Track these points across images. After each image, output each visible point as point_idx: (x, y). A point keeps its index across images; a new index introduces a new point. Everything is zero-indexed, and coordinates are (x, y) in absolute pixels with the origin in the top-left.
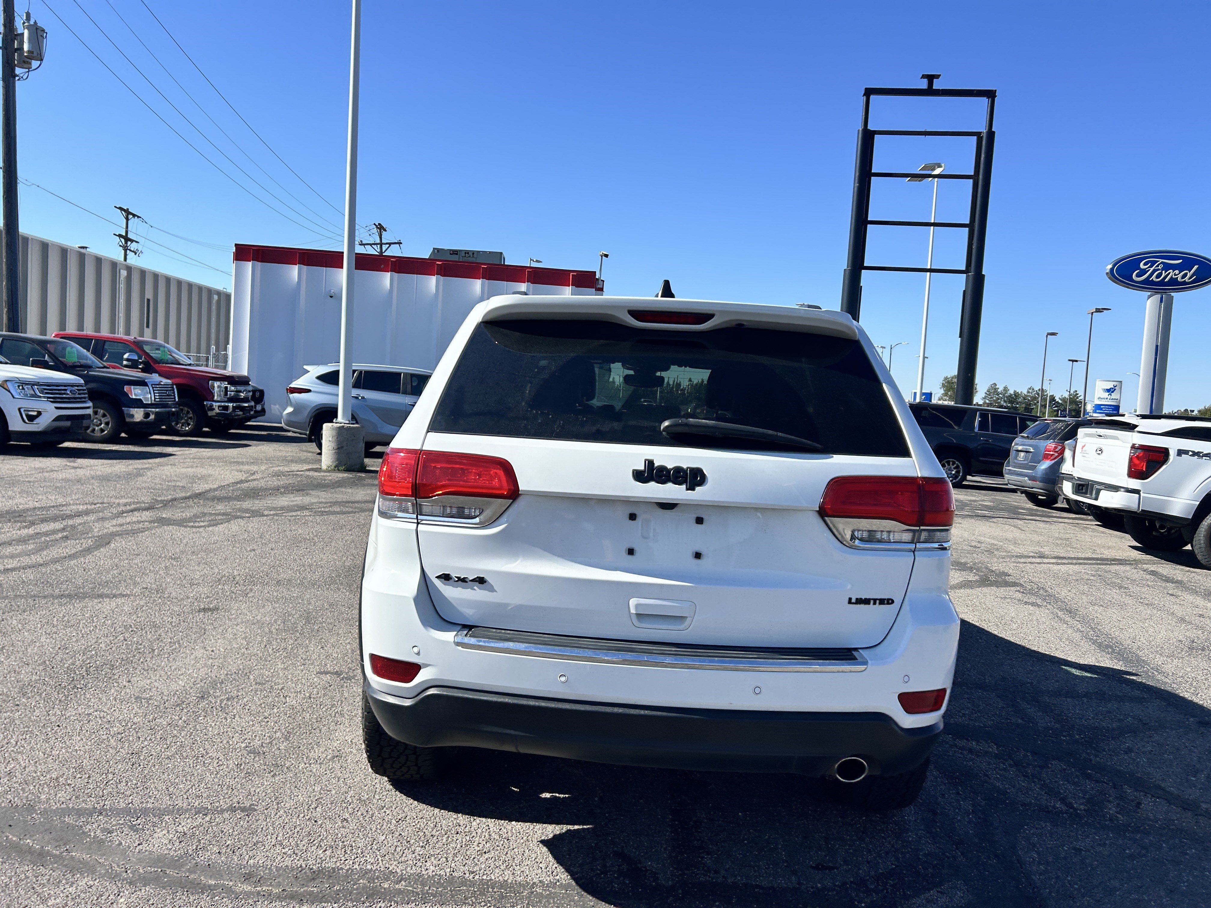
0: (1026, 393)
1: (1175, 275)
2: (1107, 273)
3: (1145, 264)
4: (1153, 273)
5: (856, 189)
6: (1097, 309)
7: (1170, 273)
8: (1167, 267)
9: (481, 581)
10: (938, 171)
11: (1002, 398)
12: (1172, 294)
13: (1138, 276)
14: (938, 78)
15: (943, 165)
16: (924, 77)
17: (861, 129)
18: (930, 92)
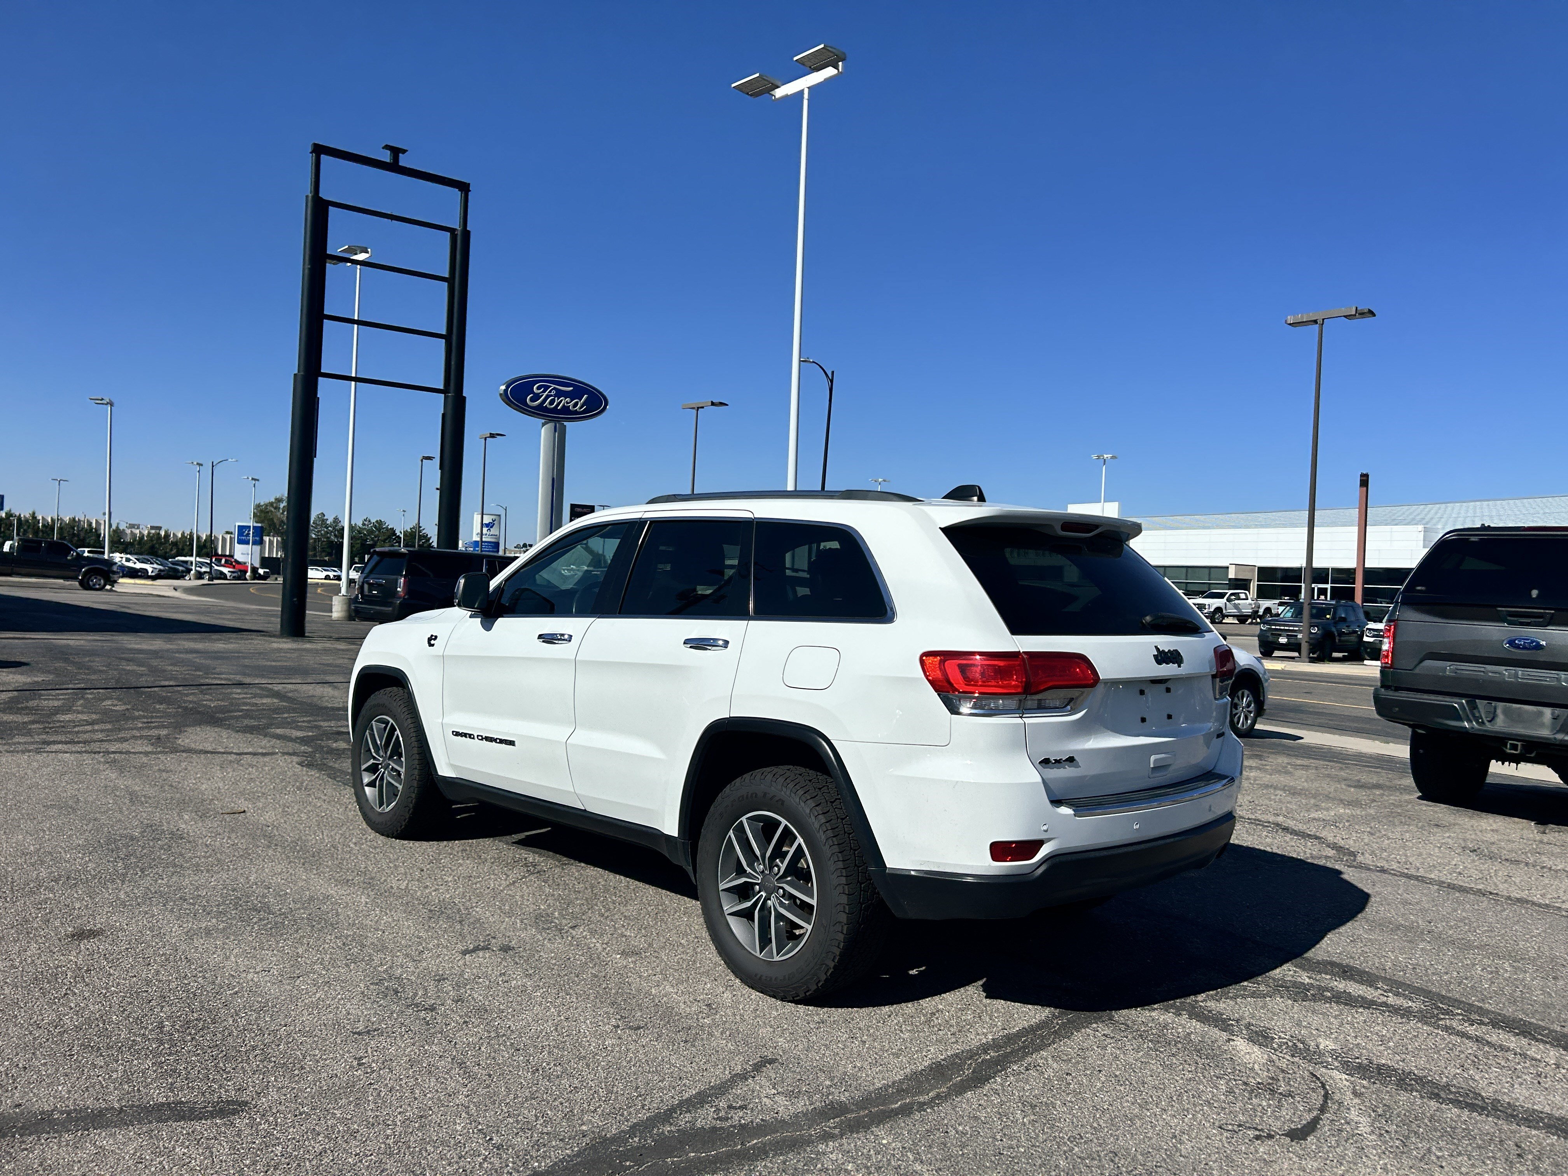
0: (361, 526)
1: (567, 403)
2: (501, 395)
3: (538, 388)
4: (546, 397)
5: (307, 271)
6: (491, 434)
7: (562, 401)
8: (559, 394)
9: (1071, 760)
10: (361, 257)
11: (332, 532)
12: (565, 423)
13: (532, 400)
14: (403, 153)
15: (369, 250)
16: (387, 147)
17: (310, 195)
18: (394, 167)
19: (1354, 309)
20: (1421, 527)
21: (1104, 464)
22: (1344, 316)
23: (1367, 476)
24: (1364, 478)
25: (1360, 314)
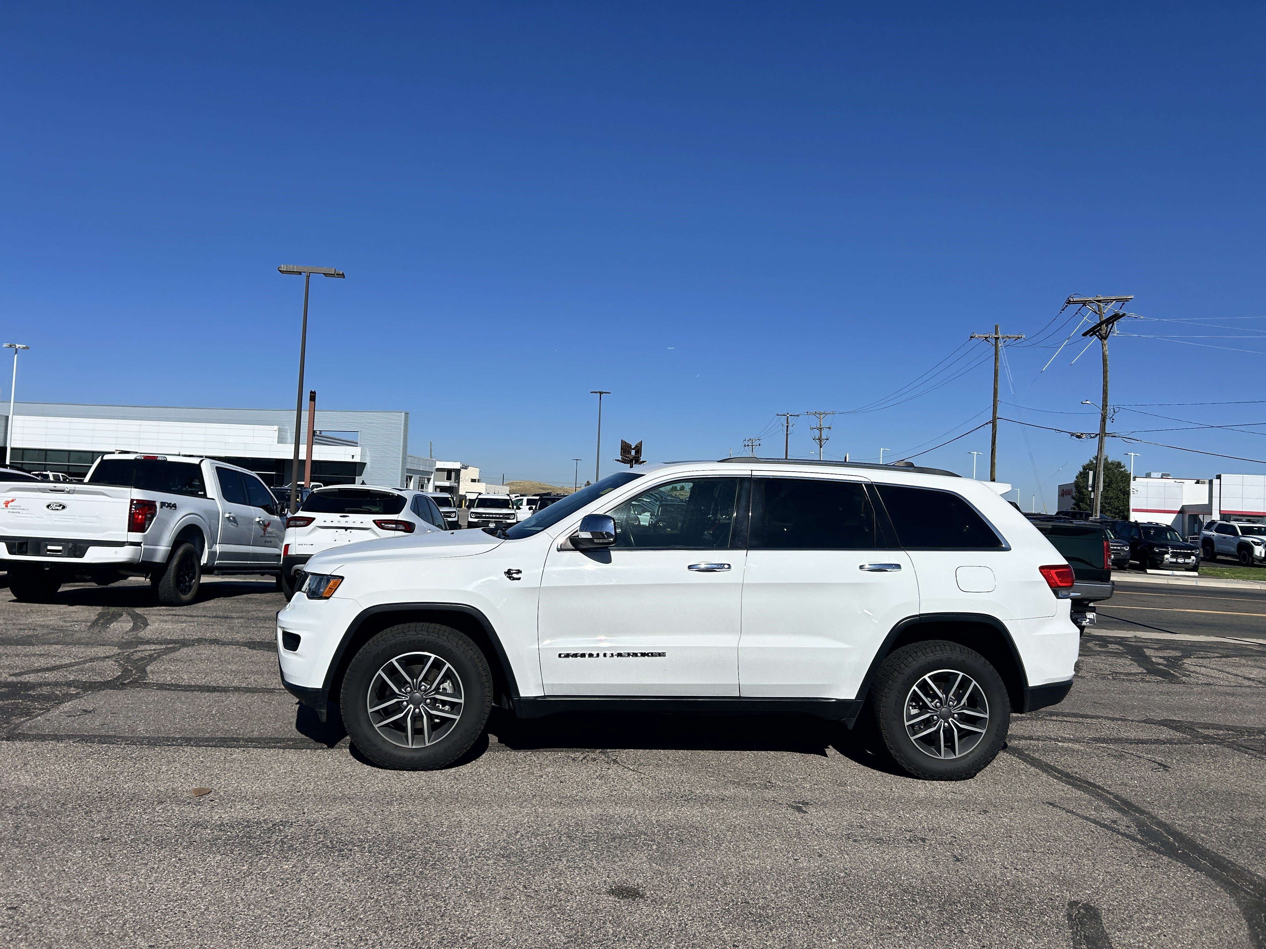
19: (334, 270)
20: (276, 428)
21: (16, 353)
22: (324, 274)
23: (315, 393)
24: (314, 395)
25: (337, 274)
